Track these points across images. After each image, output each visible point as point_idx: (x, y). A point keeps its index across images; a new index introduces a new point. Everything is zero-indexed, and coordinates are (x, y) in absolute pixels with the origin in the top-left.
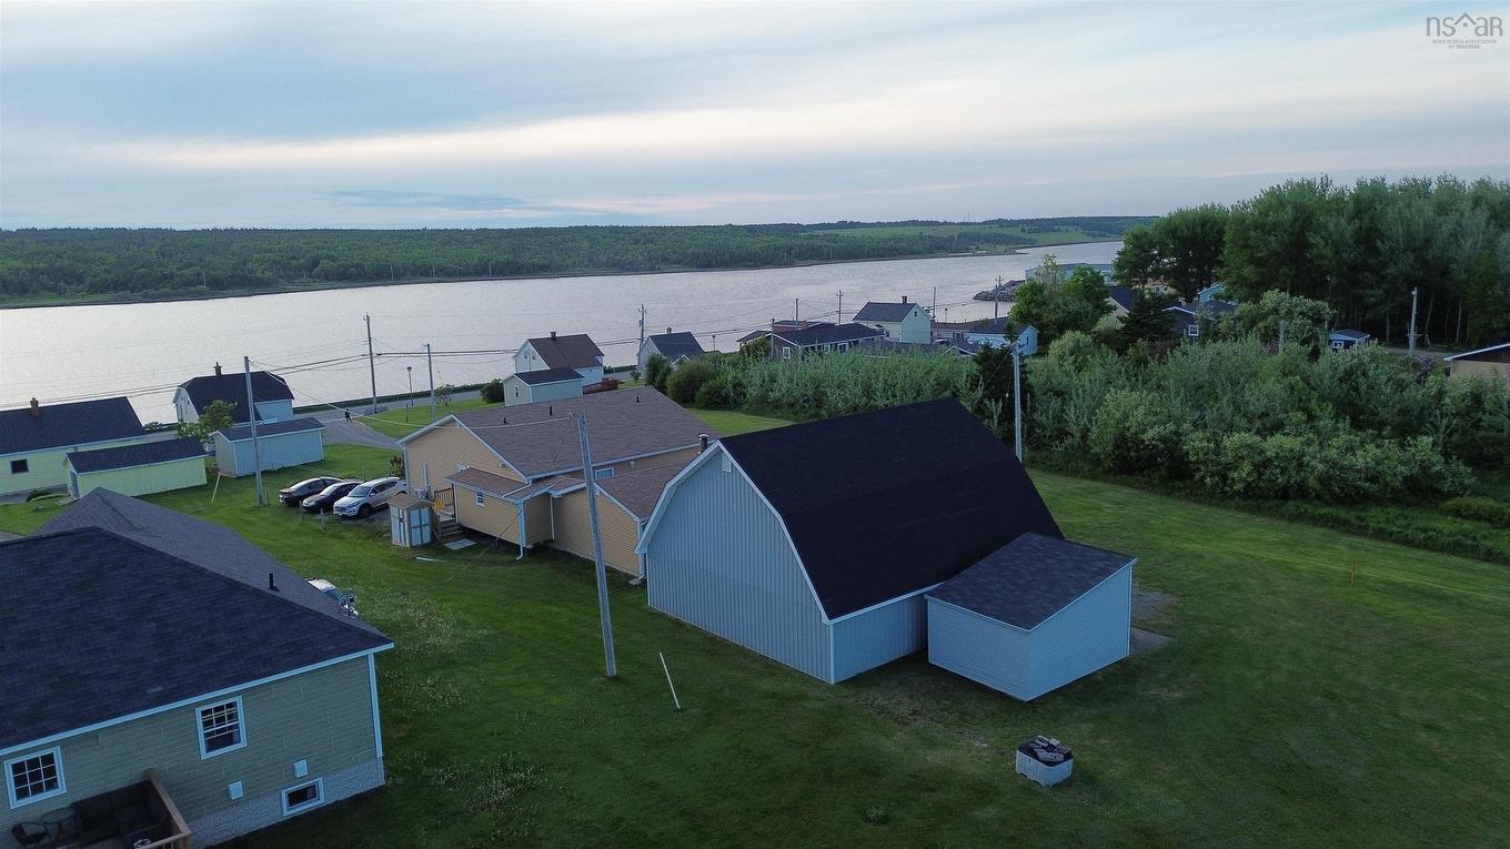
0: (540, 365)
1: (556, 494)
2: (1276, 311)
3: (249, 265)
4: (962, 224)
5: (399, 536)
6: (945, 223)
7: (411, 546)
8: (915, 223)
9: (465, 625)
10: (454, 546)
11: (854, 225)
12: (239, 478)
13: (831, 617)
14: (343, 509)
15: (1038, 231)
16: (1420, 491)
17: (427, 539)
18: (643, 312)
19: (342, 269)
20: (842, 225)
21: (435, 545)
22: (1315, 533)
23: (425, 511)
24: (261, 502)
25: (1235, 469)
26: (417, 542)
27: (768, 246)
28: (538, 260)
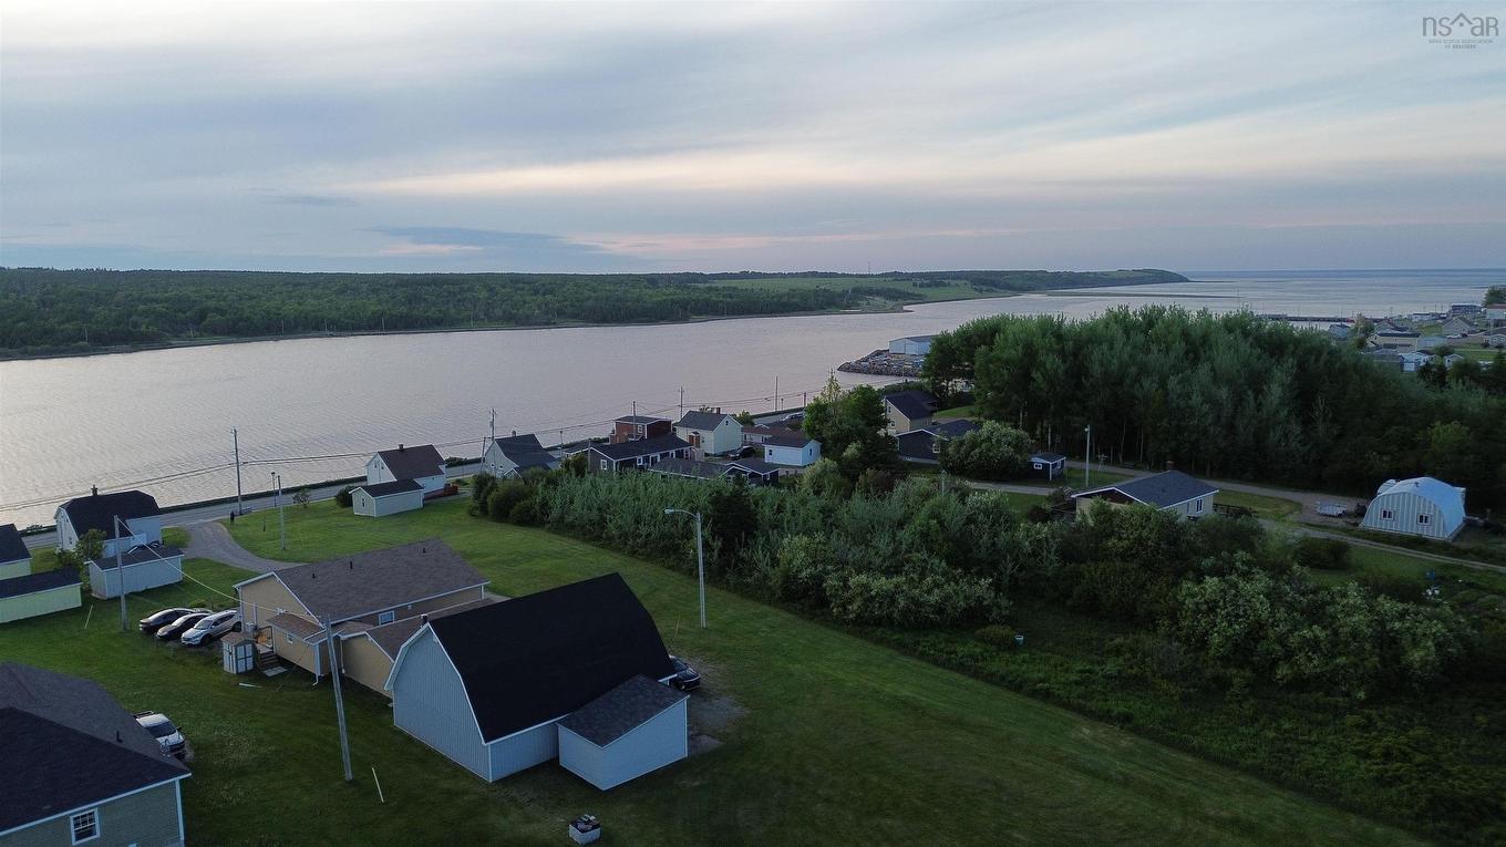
0: (388, 477)
1: (343, 638)
2: (989, 439)
3: (134, 318)
4: (857, 276)
5: (229, 665)
6: (844, 275)
7: (238, 673)
8: (814, 274)
9: (260, 742)
10: (270, 673)
11: (755, 275)
12: (108, 600)
13: (486, 742)
14: (189, 639)
15: (929, 286)
16: (974, 617)
17: (250, 667)
18: (494, 414)
19: (231, 323)
20: (744, 275)
21: (255, 674)
22: (883, 653)
23: (249, 647)
24: (125, 628)
25: (850, 603)
26: (241, 669)
27: (665, 301)
28: (433, 312)
